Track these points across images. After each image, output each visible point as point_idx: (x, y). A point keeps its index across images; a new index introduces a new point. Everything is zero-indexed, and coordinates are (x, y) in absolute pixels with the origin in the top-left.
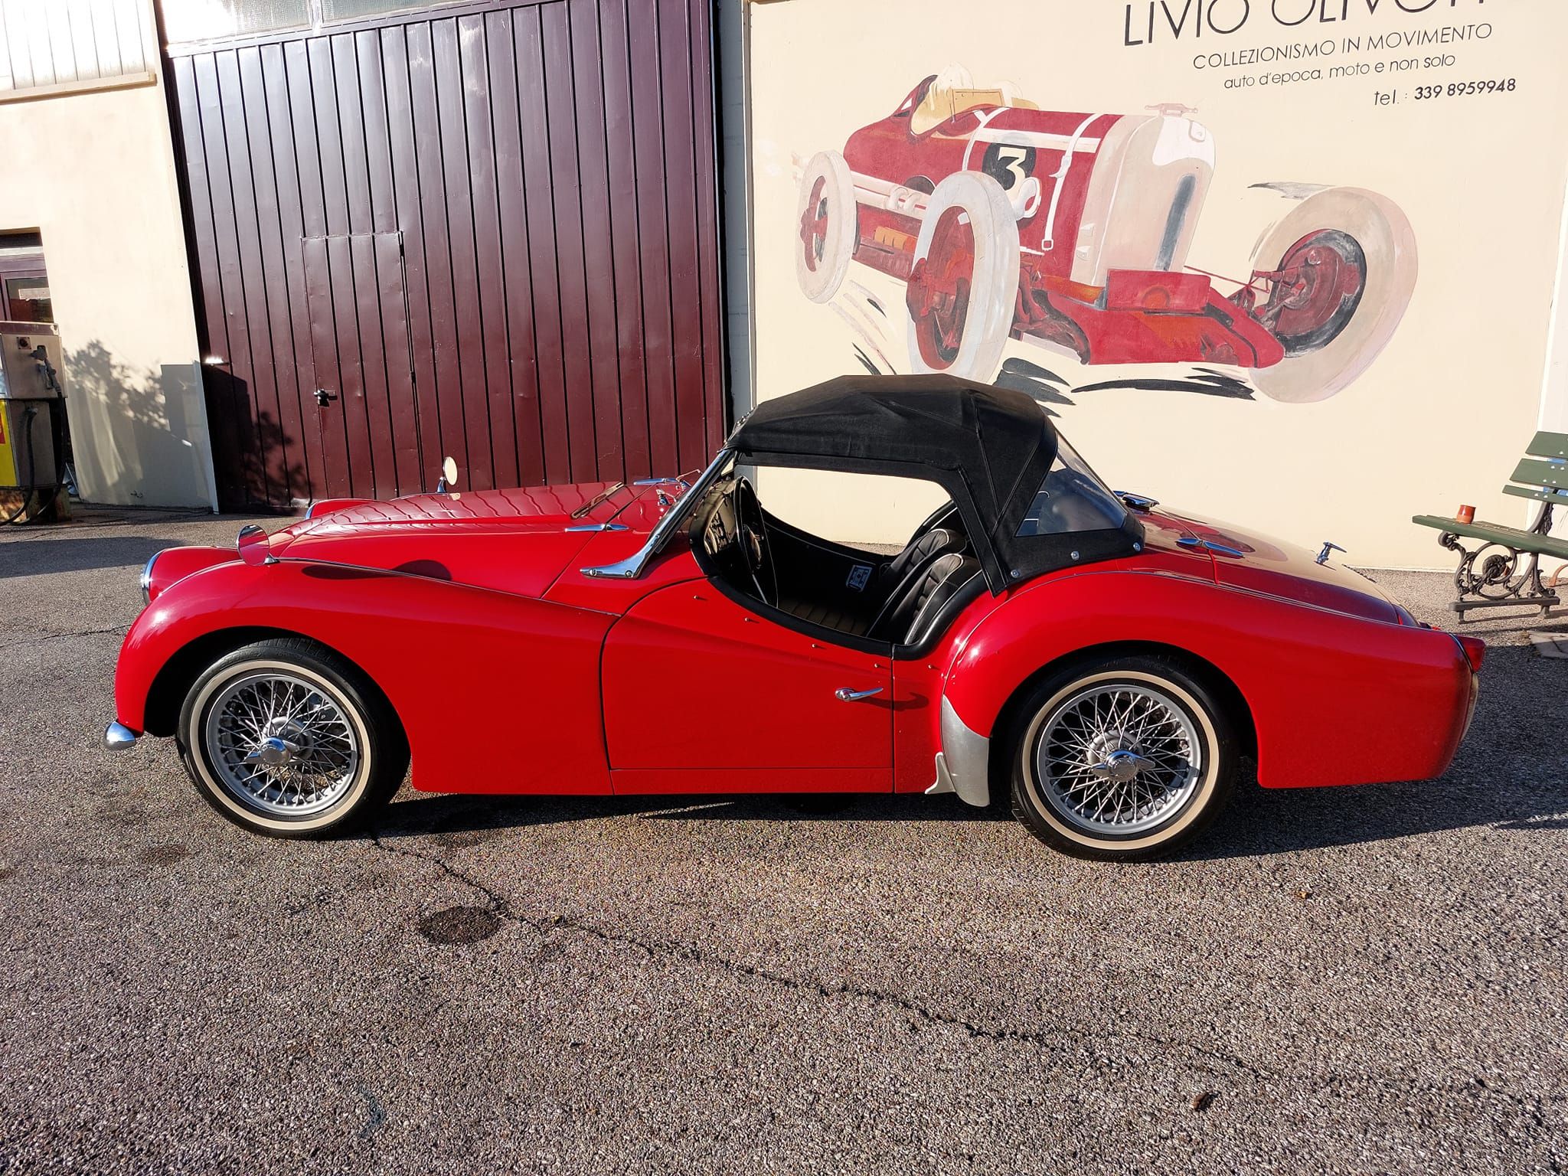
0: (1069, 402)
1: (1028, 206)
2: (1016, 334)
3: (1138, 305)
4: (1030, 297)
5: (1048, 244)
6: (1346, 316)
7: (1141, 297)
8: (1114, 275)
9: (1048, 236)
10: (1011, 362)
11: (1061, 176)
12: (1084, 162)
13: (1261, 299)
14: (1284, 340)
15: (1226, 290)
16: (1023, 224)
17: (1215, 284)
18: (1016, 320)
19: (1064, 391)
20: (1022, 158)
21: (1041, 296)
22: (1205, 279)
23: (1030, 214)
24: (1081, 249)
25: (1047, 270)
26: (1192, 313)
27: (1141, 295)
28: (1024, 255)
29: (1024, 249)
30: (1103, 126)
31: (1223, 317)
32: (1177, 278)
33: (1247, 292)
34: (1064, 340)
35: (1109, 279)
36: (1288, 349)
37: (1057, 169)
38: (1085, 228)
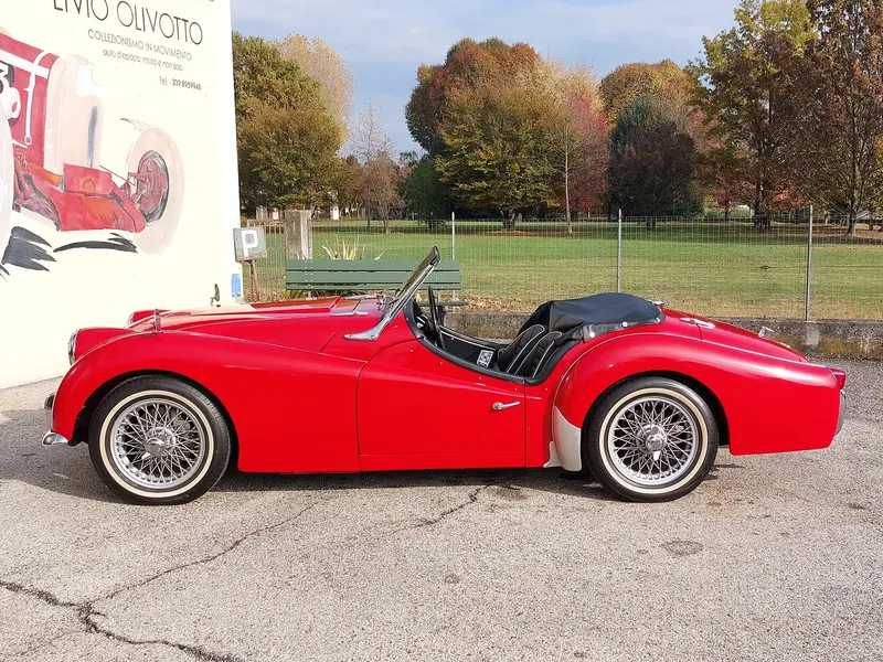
0: (52, 259)
1: (13, 111)
2: (17, 208)
3: (81, 189)
4: (22, 179)
5: (29, 140)
6: (164, 201)
7: (81, 185)
8: (67, 168)
9: (28, 135)
10: (16, 230)
11: (30, 89)
12: (42, 83)
13: (134, 190)
14: (144, 215)
15: (120, 183)
16: (12, 122)
17: (114, 178)
18: (16, 197)
19: (50, 251)
20: (6, 72)
21: (28, 178)
22: (109, 174)
23: (15, 115)
24: (48, 147)
25: (30, 160)
26: (105, 196)
27: (82, 183)
28: (15, 147)
29: (15, 142)
30: (49, 61)
31: (119, 201)
32: (96, 173)
33: (127, 185)
34: (46, 213)
35: (65, 170)
36: (148, 221)
37: (27, 85)
38: (48, 131)
